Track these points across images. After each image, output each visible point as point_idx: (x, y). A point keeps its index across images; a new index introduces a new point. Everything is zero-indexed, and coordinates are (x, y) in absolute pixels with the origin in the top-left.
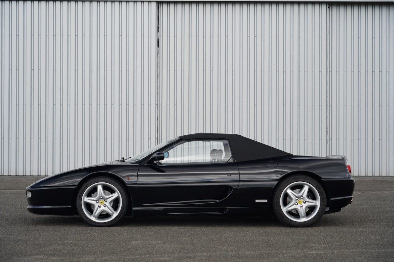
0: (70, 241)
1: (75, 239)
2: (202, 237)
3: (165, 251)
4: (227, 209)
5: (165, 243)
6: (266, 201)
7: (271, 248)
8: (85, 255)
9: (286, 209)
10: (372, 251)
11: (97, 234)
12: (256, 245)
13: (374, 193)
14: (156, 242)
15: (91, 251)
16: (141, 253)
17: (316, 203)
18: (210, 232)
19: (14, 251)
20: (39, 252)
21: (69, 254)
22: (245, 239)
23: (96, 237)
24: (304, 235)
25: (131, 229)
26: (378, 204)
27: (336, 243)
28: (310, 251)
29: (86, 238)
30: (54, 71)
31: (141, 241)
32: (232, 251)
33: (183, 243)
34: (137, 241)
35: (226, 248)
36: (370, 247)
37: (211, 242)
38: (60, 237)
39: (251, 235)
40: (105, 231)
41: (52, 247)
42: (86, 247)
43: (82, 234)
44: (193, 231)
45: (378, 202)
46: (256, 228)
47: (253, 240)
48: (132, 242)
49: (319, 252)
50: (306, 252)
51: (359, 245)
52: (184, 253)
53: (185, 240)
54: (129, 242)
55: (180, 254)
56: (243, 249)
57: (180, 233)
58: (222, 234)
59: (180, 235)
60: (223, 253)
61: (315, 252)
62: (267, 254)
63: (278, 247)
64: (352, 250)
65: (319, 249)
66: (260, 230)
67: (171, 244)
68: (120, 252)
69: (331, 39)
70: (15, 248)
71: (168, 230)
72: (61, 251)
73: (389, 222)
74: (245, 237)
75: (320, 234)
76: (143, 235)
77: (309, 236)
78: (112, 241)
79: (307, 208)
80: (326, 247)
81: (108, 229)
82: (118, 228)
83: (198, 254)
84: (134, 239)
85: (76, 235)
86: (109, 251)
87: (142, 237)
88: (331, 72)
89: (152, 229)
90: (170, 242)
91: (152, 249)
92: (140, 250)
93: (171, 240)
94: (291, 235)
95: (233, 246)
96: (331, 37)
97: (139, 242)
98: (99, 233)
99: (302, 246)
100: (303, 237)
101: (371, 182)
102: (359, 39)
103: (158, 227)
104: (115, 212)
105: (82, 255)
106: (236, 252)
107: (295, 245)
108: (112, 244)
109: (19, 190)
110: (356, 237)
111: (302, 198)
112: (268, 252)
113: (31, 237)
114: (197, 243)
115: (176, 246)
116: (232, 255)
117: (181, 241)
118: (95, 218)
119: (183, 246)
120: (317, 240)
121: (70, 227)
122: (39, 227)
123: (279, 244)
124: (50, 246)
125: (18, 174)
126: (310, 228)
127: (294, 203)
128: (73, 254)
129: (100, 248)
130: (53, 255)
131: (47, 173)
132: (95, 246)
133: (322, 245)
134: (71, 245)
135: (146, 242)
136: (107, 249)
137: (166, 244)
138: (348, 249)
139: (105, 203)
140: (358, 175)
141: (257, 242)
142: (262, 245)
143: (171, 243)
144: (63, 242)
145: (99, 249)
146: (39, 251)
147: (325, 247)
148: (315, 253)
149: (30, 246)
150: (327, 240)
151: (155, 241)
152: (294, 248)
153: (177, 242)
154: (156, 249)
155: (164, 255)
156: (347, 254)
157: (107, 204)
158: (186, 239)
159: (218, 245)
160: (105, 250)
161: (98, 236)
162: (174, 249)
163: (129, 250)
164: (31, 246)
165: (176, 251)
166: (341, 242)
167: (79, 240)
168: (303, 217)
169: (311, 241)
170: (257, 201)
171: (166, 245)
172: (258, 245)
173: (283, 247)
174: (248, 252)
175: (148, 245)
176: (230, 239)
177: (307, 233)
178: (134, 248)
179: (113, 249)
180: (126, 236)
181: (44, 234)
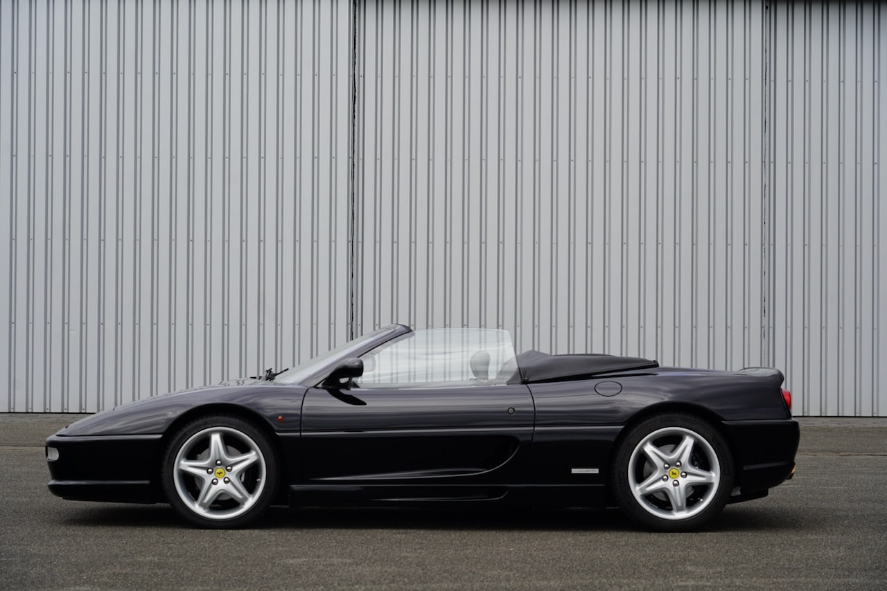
0: (148, 559)
1: (160, 554)
2: (446, 551)
3: (358, 579)
4: (506, 488)
5: (360, 564)
6: (596, 471)
7: (596, 574)
8: (182, 585)
9: (641, 489)
10: (821, 580)
11: (209, 544)
12: (564, 569)
13: (869, 457)
14: (339, 560)
15: (195, 578)
16: (307, 582)
17: (711, 477)
18: (465, 541)
19: (24, 577)
20: (80, 580)
21: (147, 584)
22: (541, 556)
23: (206, 550)
24: (677, 548)
25: (285, 533)
26: (870, 482)
27: (744, 565)
28: (682, 581)
29: (184, 551)
30: (103, 159)
31: (307, 560)
32: (508, 580)
33: (401, 563)
34: (298, 557)
35: (496, 572)
36: (819, 572)
37: (464, 561)
38: (124, 550)
39: (558, 548)
40: (226, 539)
41: (109, 570)
42: (184, 569)
43: (175, 544)
44: (426, 539)
45: (870, 478)
46: (571, 533)
47: (559, 558)
48: (287, 561)
49: (700, 583)
50: (673, 583)
51: (794, 569)
52: (401, 583)
53: (406, 558)
54: (280, 560)
55: (392, 585)
56: (534, 576)
57: (396, 543)
58: (492, 546)
59: (397, 547)
60: (488, 584)
61: (692, 583)
62: (585, 586)
63: (612, 573)
64: (775, 580)
65: (702, 577)
66: (580, 538)
67: (375, 565)
68: (259, 580)
69: (772, 83)
70: (26, 572)
71: (369, 537)
72: (130, 578)
73: (880, 522)
74: (541, 552)
75: (714, 547)
76: (313, 547)
77: (689, 550)
78: (243, 558)
79: (690, 488)
80: (721, 573)
81: (231, 534)
82: (256, 532)
83: (434, 585)
84: (292, 556)
85: (161, 546)
86: (236, 578)
87: (309, 550)
88: (772, 165)
89: (332, 534)
90: (373, 561)
91: (330, 576)
92: (304, 577)
93: (376, 557)
94: (648, 548)
95: (511, 570)
96: (772, 78)
97: (303, 559)
98: (211, 541)
99: (668, 570)
100: (674, 552)
101: (869, 432)
102: (842, 84)
103: (346, 531)
104: (251, 495)
105: (175, 586)
106: (518, 581)
107: (651, 569)
108: (242, 565)
109: (18, 448)
110: (795, 552)
111: (677, 466)
112: (588, 582)
113: (58, 550)
114: (434, 563)
115: (386, 569)
116: (508, 587)
117: (397, 559)
118: (205, 509)
119: (400, 569)
120: (703, 558)
121: (146, 530)
122: (74, 528)
123: (617, 568)
124: (104, 567)
125: (14, 408)
126: (693, 534)
127: (660, 476)
128: (155, 583)
129: (214, 572)
130: (113, 585)
131: (83, 407)
132: (203, 568)
133: (711, 568)
134: (150, 566)
135: (319, 562)
136: (230, 575)
137: (363, 565)
138: (769, 577)
139: (228, 475)
140: (838, 413)
141: (568, 562)
142: (579, 567)
143: (373, 563)
144: (131, 560)
145: (214, 574)
146: (82, 577)
147: (717, 572)
148: (693, 585)
149: (60, 567)
150: (727, 558)
151: (337, 558)
152: (647, 574)
153: (387, 561)
154: (339, 575)
155: (357, 586)
156: (763, 586)
157: (232, 477)
158: (408, 555)
159: (479, 567)
160: (228, 577)
161: (209, 547)
162: (379, 575)
163: (279, 576)
164: (62, 568)
165: (385, 579)
166: (757, 563)
167: (167, 557)
168: (680, 509)
169: (689, 561)
170: (574, 471)
171: (363, 567)
172: (569, 568)
173: (623, 573)
174: (545, 583)
175: (321, 567)
176: (507, 556)
177: (686, 543)
178: (292, 572)
179: (244, 575)
180: (274, 549)
181: (86, 543)
